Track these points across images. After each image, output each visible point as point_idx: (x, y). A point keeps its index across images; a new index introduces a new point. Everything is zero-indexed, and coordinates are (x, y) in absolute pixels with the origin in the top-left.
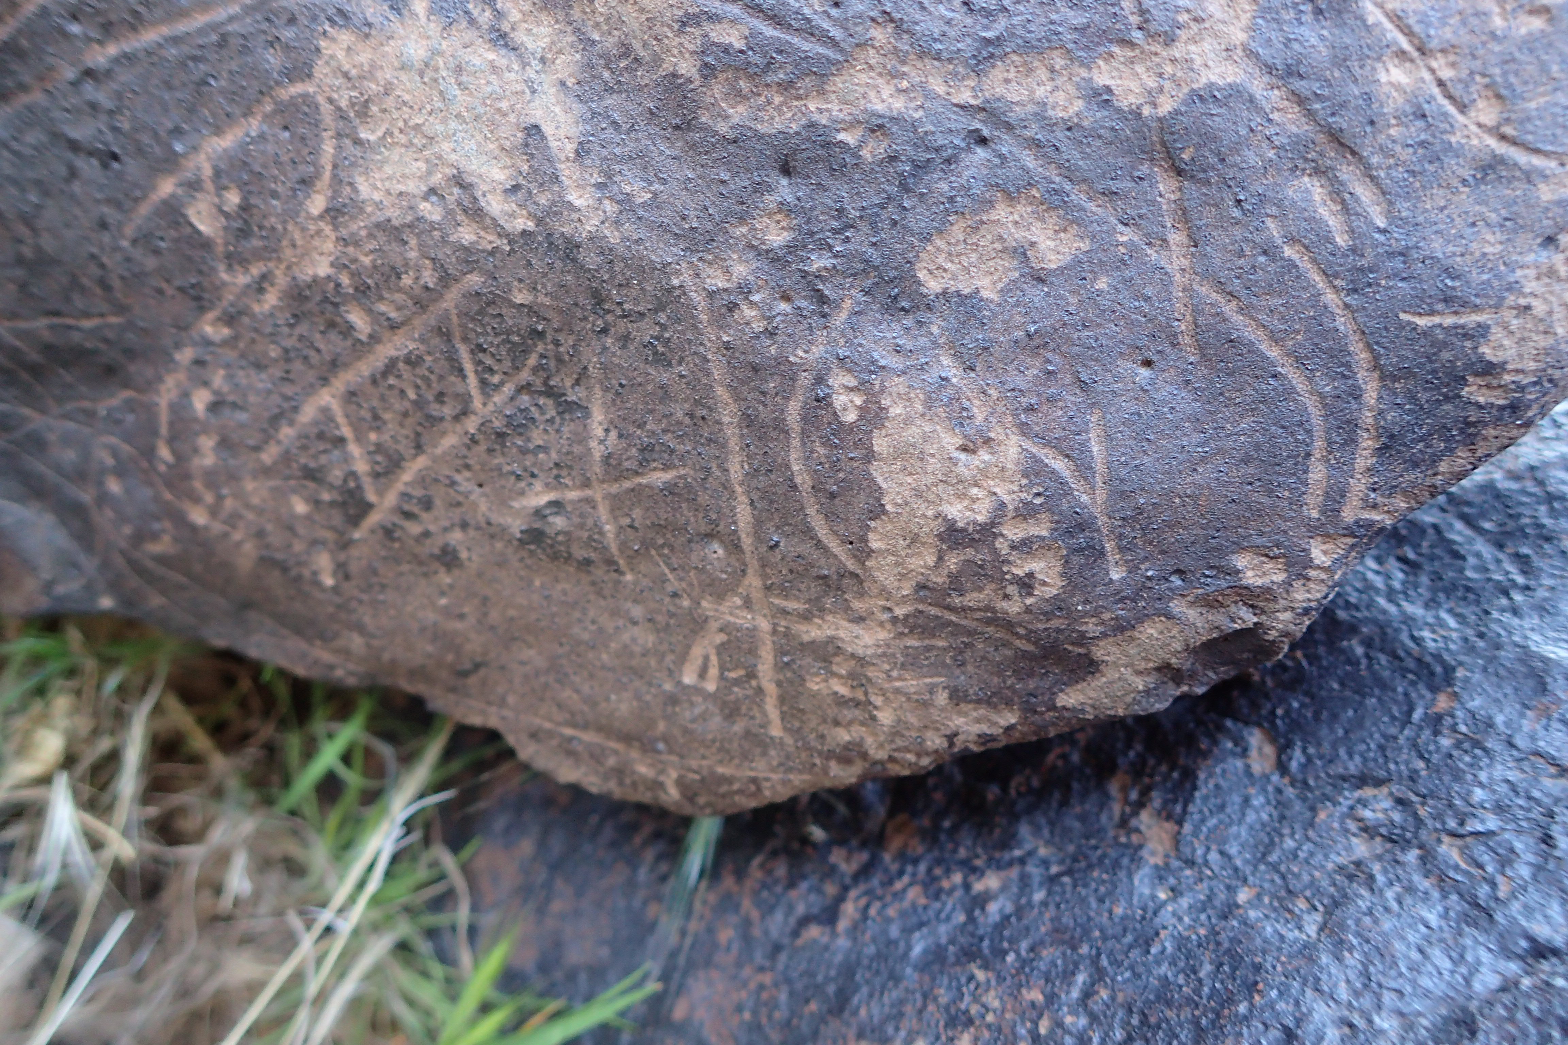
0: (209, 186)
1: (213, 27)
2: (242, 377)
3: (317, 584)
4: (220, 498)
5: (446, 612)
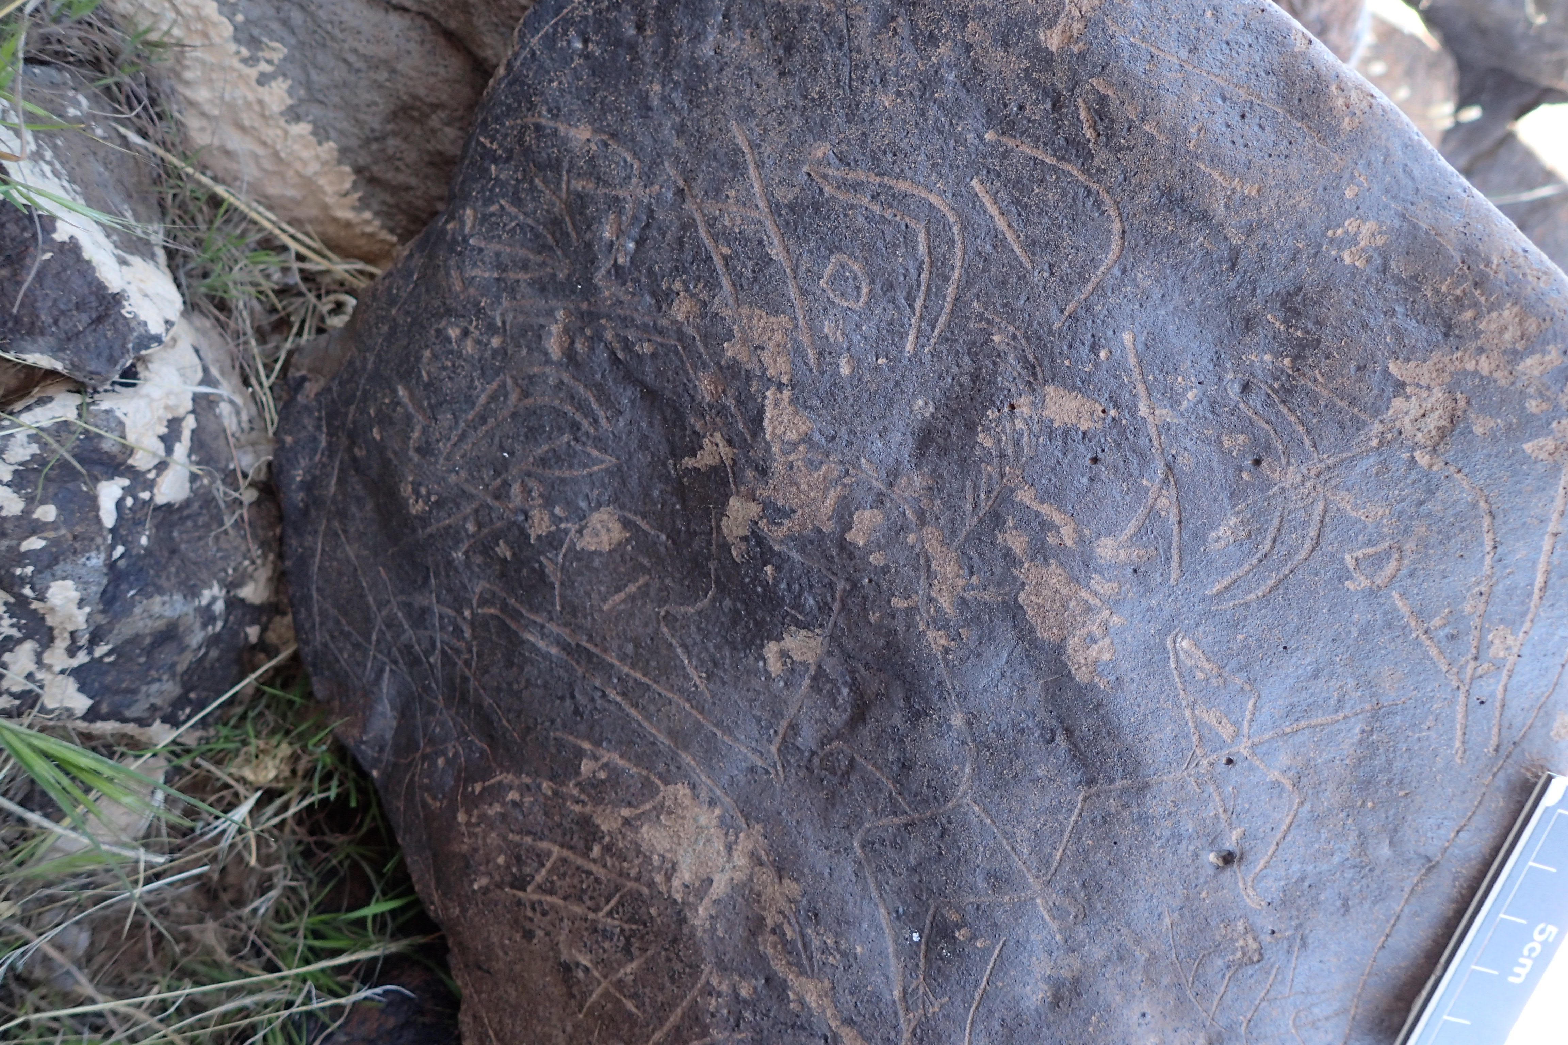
0: (600, 763)
1: (654, 736)
2: (536, 809)
3: (471, 883)
4: (478, 824)
5: (503, 946)
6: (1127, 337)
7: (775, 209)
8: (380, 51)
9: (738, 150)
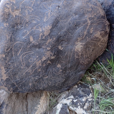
0: (76, 57)
1: (72, 54)
3: (90, 60)
5: (93, 56)
6: (23, 38)
7: (28, 68)
8: (31, 101)
9: (25, 73)
